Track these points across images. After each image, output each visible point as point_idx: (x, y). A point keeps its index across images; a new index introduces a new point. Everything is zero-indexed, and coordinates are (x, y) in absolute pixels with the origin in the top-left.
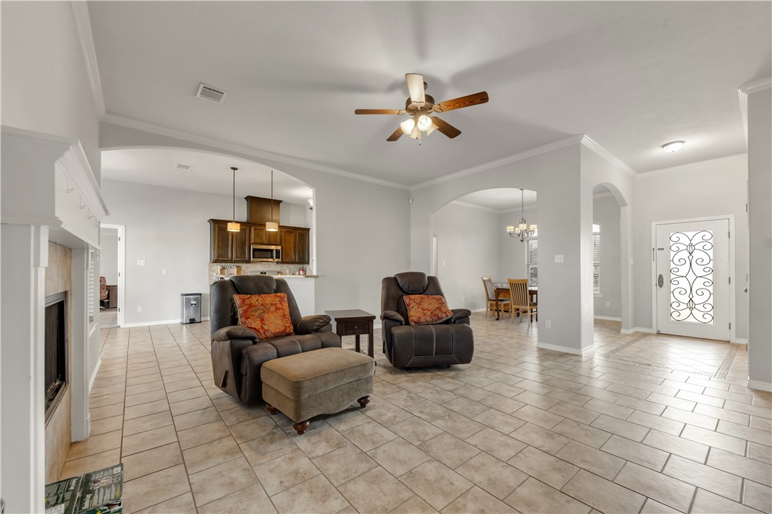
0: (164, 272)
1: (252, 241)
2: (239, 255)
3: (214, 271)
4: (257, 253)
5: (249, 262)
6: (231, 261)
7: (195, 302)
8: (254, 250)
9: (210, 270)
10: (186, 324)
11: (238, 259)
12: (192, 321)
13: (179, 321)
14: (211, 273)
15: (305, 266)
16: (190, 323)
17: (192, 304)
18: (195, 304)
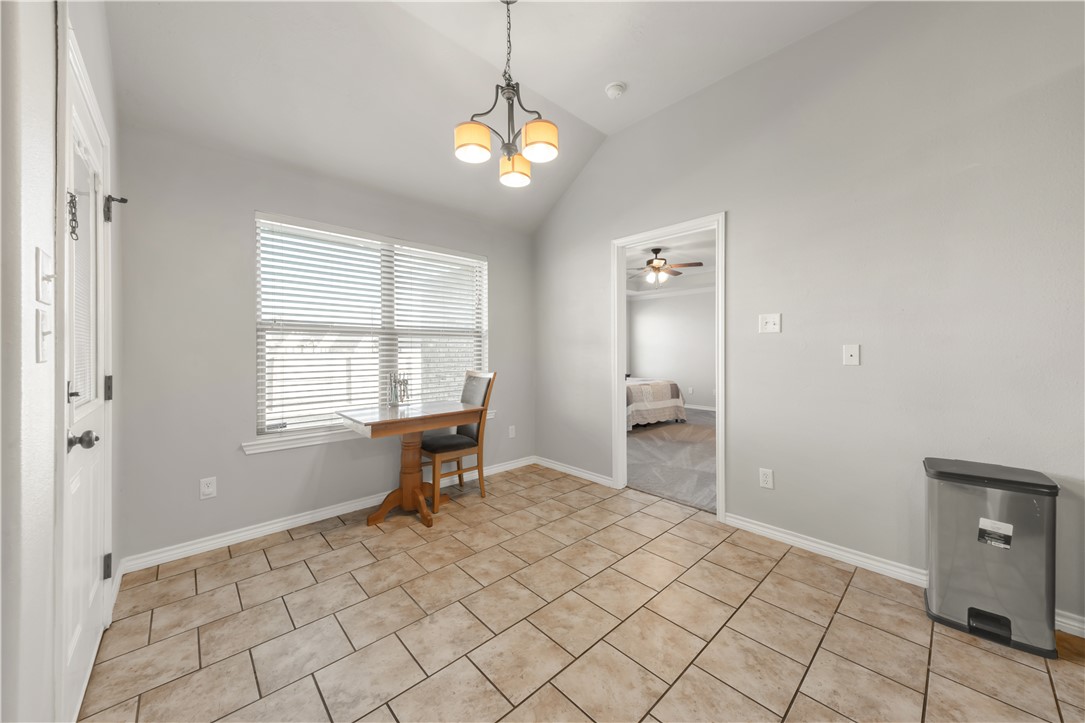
0: (847, 354)
17: (983, 534)
18: (1007, 540)
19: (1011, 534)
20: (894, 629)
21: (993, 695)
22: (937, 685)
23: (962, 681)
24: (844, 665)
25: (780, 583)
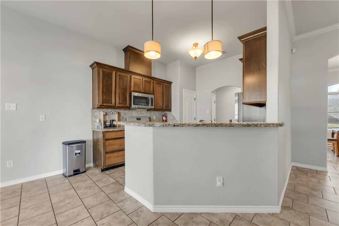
0: (41, 118)
1: (132, 89)
2: (121, 102)
3: (96, 117)
4: (137, 100)
5: (129, 108)
6: (114, 107)
7: (79, 151)
8: (135, 97)
9: (93, 116)
10: (69, 176)
11: (121, 105)
12: (77, 172)
13: (61, 172)
14: (94, 119)
15: (168, 113)
16: (74, 175)
17: (76, 154)
18: (79, 153)
19: (80, 152)
20: (61, 183)
21: (82, 181)
22: (74, 185)
23: (77, 182)
24: (57, 194)
25: (27, 192)
